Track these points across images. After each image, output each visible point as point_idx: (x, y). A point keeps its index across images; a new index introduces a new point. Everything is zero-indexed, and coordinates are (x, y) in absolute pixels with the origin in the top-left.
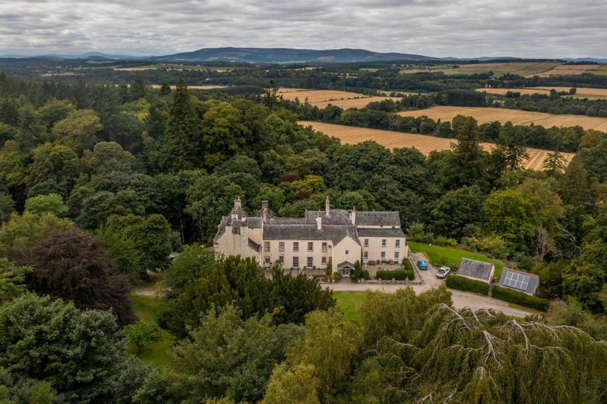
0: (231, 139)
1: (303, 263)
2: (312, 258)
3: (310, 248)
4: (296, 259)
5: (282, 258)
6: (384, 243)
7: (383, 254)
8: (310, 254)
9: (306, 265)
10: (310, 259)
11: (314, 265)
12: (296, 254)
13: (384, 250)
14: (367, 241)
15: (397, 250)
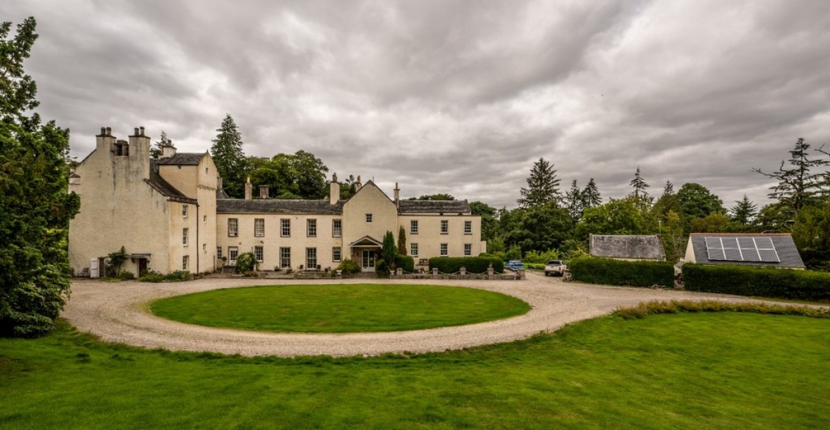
0: (281, 183)
1: (298, 260)
2: (315, 249)
3: (312, 229)
4: (286, 252)
5: (259, 250)
6: (444, 228)
7: (444, 246)
8: (311, 243)
9: (304, 262)
10: (311, 252)
11: (318, 263)
12: (286, 242)
13: (444, 239)
14: (414, 224)
15: (468, 240)
